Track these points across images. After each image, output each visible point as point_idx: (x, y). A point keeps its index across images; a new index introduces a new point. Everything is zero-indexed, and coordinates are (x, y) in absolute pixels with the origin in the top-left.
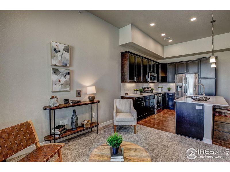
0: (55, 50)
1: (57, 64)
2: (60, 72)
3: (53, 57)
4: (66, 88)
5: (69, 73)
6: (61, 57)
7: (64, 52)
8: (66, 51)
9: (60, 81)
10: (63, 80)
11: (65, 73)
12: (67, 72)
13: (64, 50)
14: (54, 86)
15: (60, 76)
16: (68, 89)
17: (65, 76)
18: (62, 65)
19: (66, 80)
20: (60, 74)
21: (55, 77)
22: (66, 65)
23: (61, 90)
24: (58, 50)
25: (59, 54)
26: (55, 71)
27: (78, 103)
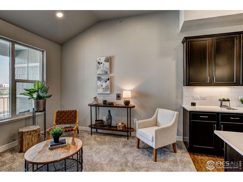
0: (99, 63)
1: (101, 73)
2: (102, 79)
3: (98, 68)
4: (107, 91)
5: (109, 79)
6: (103, 67)
7: (105, 63)
8: (107, 61)
9: (102, 86)
10: (104, 85)
11: (105, 79)
12: (108, 78)
13: (105, 61)
14: (99, 90)
15: (102, 82)
16: (109, 92)
17: (106, 82)
18: (103, 73)
19: (106, 85)
20: (102, 80)
21: (99, 83)
22: (107, 72)
23: (104, 93)
24: (100, 62)
25: (101, 65)
26: (99, 79)
27: (111, 105)
